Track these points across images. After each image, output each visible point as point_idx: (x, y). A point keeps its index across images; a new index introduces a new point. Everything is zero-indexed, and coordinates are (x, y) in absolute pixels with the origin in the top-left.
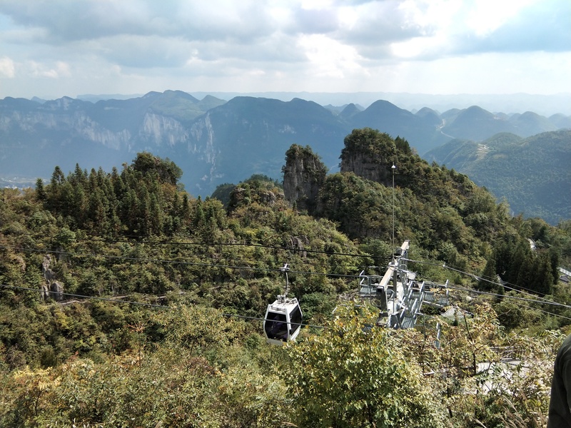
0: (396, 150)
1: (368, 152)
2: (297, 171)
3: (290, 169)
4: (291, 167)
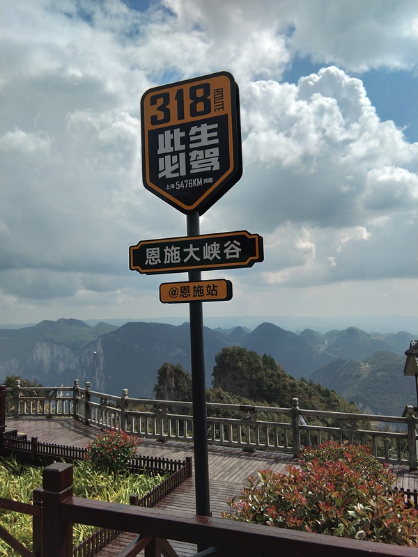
0: (263, 366)
1: (237, 369)
2: (169, 389)
3: (162, 387)
4: (162, 386)
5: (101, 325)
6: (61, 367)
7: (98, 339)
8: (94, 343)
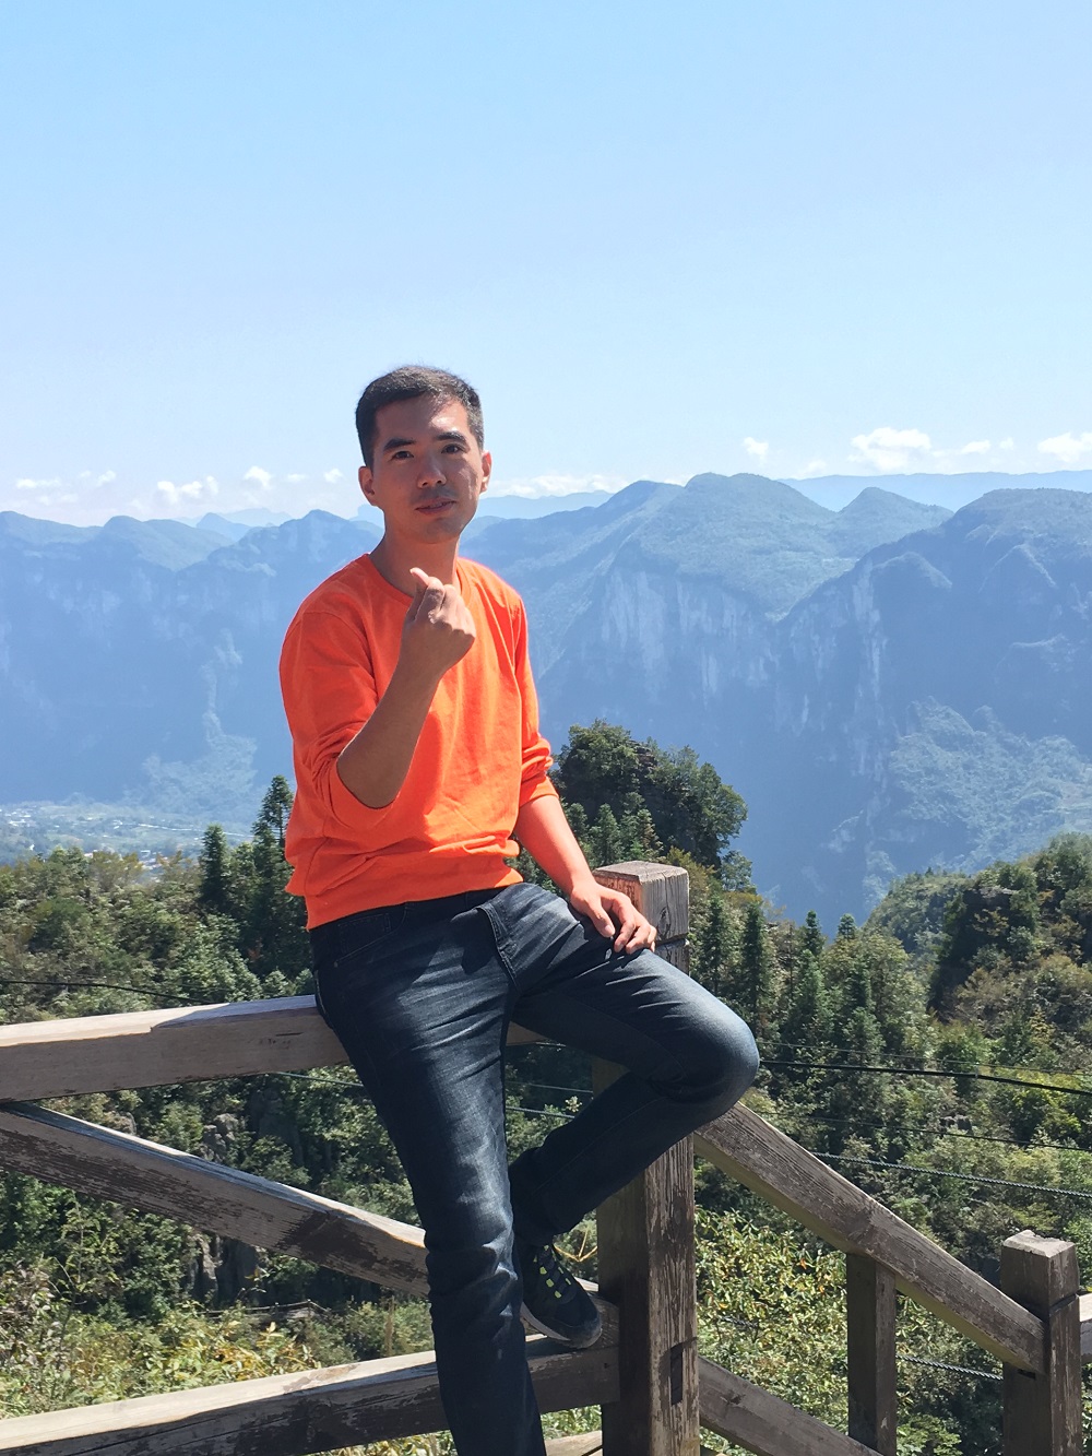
5: (872, 501)
6: (711, 677)
7: (859, 567)
8: (845, 582)
